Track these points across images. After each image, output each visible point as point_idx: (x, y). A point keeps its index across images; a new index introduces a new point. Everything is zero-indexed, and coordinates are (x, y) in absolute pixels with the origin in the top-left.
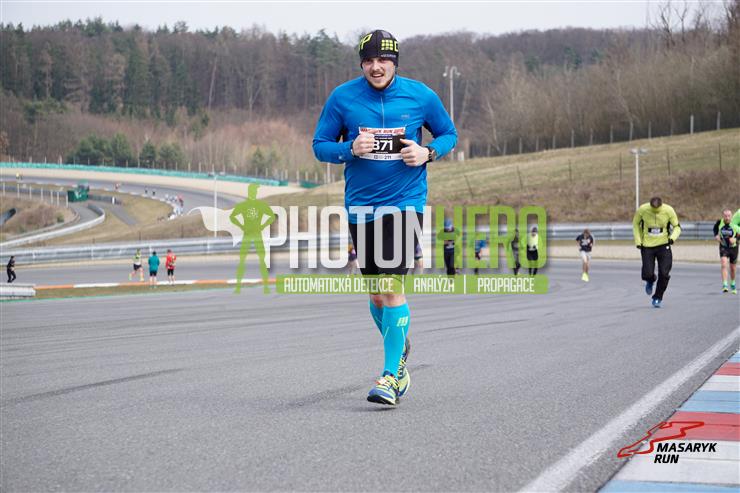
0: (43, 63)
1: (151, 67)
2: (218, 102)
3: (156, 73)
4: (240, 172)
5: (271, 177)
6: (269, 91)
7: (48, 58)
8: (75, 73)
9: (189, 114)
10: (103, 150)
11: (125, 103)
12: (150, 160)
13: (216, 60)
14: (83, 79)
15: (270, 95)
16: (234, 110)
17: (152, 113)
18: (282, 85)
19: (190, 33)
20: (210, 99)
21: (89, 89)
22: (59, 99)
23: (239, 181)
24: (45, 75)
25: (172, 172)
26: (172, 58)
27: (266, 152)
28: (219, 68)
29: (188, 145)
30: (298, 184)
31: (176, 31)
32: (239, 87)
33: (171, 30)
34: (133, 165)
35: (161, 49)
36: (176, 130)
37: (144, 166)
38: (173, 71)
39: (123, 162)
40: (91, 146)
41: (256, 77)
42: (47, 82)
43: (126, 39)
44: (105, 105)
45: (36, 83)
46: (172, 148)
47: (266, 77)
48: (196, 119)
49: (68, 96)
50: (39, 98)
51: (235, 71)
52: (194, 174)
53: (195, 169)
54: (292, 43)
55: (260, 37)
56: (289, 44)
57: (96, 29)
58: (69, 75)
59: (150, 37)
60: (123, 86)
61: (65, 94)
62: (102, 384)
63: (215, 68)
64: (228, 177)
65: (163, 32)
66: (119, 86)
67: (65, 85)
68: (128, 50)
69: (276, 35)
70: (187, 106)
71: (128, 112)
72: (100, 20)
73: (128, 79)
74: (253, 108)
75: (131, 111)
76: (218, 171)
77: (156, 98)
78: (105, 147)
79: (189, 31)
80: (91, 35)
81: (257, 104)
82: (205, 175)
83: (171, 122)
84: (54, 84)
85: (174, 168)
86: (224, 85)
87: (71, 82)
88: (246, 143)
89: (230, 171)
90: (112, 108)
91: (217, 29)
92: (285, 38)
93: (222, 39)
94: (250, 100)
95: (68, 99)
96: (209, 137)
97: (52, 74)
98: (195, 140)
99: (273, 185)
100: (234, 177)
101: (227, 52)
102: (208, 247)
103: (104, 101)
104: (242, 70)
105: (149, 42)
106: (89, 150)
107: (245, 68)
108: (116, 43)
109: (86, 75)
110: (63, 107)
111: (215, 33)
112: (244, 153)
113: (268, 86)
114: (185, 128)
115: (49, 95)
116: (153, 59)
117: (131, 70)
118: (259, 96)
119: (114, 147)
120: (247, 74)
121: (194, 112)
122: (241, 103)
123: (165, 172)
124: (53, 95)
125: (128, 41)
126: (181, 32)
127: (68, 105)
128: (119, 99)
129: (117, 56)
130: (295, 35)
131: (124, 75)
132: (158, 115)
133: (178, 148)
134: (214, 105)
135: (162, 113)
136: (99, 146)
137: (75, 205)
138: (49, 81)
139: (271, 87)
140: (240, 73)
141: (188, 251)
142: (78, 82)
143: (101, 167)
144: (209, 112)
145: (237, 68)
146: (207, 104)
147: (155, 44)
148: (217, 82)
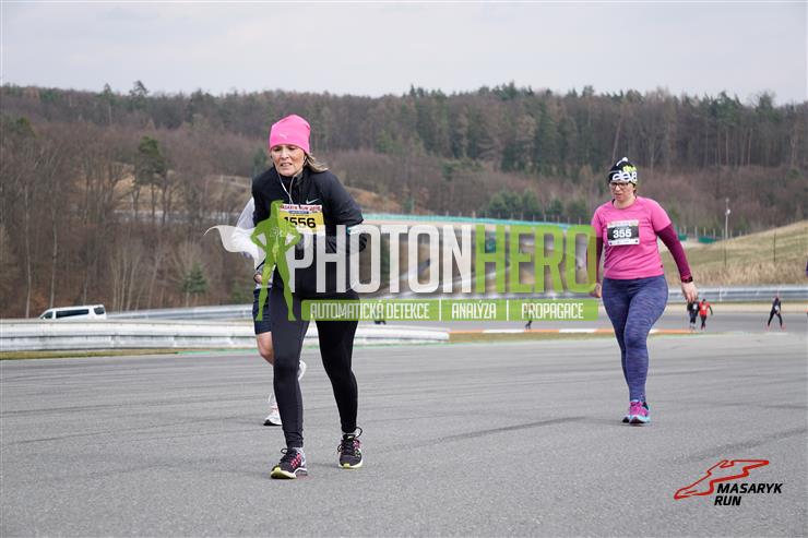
0: (460, 126)
1: (560, 129)
3: (564, 134)
6: (670, 151)
7: (465, 121)
8: (490, 134)
9: (594, 172)
10: (514, 206)
11: (533, 161)
12: (555, 215)
13: (620, 121)
14: (496, 140)
15: (671, 155)
17: (558, 171)
18: (682, 145)
19: (596, 97)
20: (614, 158)
21: (502, 148)
22: (474, 158)
24: (462, 136)
26: (579, 120)
28: (624, 129)
29: (592, 201)
30: (696, 239)
31: (584, 93)
32: (641, 146)
33: (580, 94)
34: (539, 219)
35: (569, 111)
36: (581, 187)
37: (549, 220)
38: (580, 132)
39: (530, 216)
40: (503, 202)
41: (658, 138)
42: (463, 143)
43: (537, 102)
44: (516, 164)
45: (454, 144)
47: (667, 137)
48: (600, 176)
49: (482, 155)
50: (457, 157)
51: (638, 131)
54: (695, 104)
55: (664, 99)
56: (692, 107)
57: (510, 94)
58: (484, 136)
59: (559, 100)
60: (533, 145)
61: (479, 154)
63: (619, 129)
65: (571, 96)
66: (528, 146)
67: (480, 145)
68: (540, 112)
69: (679, 96)
70: (592, 164)
71: (536, 171)
72: (512, 85)
73: (536, 139)
74: (654, 167)
75: (539, 170)
77: (563, 157)
78: (516, 203)
79: (595, 94)
80: (504, 99)
81: (658, 163)
83: (576, 179)
84: (470, 144)
86: (627, 146)
87: (485, 143)
90: (522, 166)
91: (622, 93)
92: (687, 100)
93: (627, 102)
94: (652, 159)
95: (482, 158)
97: (469, 135)
101: (631, 114)
103: (513, 160)
104: (644, 130)
105: (559, 105)
106: (500, 205)
107: (647, 128)
108: (527, 106)
109: (499, 135)
110: (477, 165)
111: (621, 96)
113: (669, 146)
114: (590, 185)
115: (465, 154)
116: (562, 121)
117: (540, 133)
118: (660, 156)
119: (524, 202)
120: (649, 135)
121: (598, 170)
122: (643, 162)
123: (569, 225)
124: (468, 154)
125: (539, 104)
126: (588, 95)
127: (483, 163)
128: (529, 158)
129: (528, 118)
130: (696, 97)
131: (533, 135)
132: (565, 173)
133: (584, 204)
135: (568, 172)
136: (509, 201)
138: (465, 142)
139: (672, 148)
140: (643, 134)
142: (491, 142)
143: (511, 221)
145: (641, 129)
146: (610, 162)
147: (564, 107)
148: (620, 142)
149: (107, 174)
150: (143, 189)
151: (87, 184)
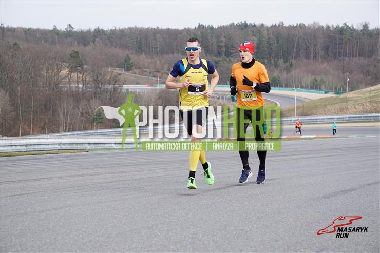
0: (221, 42)
1: (268, 42)
2: (297, 56)
3: (270, 44)
4: (307, 87)
5: (321, 89)
6: (320, 51)
7: (223, 39)
8: (235, 45)
9: (284, 62)
13: (297, 38)
15: (321, 53)
16: (305, 60)
17: (268, 62)
18: (326, 49)
19: (285, 27)
20: (294, 56)
22: (228, 57)
23: (307, 92)
24: (222, 47)
26: (277, 38)
27: (318, 78)
28: (299, 42)
29: (284, 76)
30: (333, 93)
31: (279, 25)
32: (307, 50)
33: (277, 25)
35: (273, 34)
36: (278, 69)
38: (278, 43)
41: (314, 45)
43: (257, 30)
45: (218, 50)
46: (276, 77)
47: (319, 45)
48: (288, 64)
50: (220, 57)
51: (305, 43)
52: (287, 89)
53: (287, 86)
54: (332, 29)
55: (317, 27)
56: (330, 30)
57: (244, 27)
58: (232, 46)
59: (268, 29)
61: (231, 54)
63: (296, 42)
64: (302, 90)
65: (273, 27)
67: (231, 51)
68: (258, 35)
69: (324, 26)
70: (283, 59)
72: (245, 22)
74: (313, 59)
76: (296, 87)
77: (270, 55)
79: (284, 25)
80: (242, 29)
81: (315, 57)
82: (291, 89)
83: (276, 66)
84: (226, 50)
85: (277, 86)
86: (300, 49)
87: (233, 50)
88: (310, 75)
89: (302, 87)
91: (297, 24)
92: (328, 27)
93: (299, 29)
94: (312, 55)
95: (232, 57)
96: (293, 72)
97: (225, 46)
98: (287, 74)
99: (322, 93)
100: (304, 90)
101: (302, 34)
102: (292, 121)
104: (308, 42)
105: (268, 31)
107: (310, 41)
108: (253, 32)
110: (229, 60)
111: (297, 26)
112: (309, 79)
113: (320, 49)
114: (282, 69)
115: (223, 55)
116: (269, 38)
117: (259, 44)
118: (316, 54)
120: (310, 44)
121: (287, 61)
122: (307, 56)
124: (225, 56)
126: (281, 26)
127: (232, 59)
129: (253, 37)
130: (332, 26)
132: (271, 63)
133: (279, 78)
134: (296, 58)
135: (273, 62)
137: (234, 103)
138: (224, 49)
139: (321, 50)
140: (307, 43)
142: (236, 49)
144: (293, 61)
145: (306, 41)
146: (292, 57)
147: (270, 32)
148: (297, 48)
149: (56, 68)
150: (73, 75)
151: (47, 73)
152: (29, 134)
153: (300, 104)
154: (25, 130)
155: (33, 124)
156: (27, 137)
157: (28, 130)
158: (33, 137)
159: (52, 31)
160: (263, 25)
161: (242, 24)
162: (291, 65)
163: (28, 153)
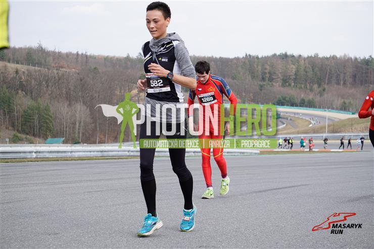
0: (266, 69)
1: (305, 70)
2: (329, 83)
3: (306, 72)
4: (337, 109)
5: (349, 111)
6: (349, 79)
7: (268, 67)
8: (277, 72)
9: (318, 87)
10: (286, 100)
12: (303, 104)
13: (329, 67)
14: (280, 75)
16: (335, 86)
17: (304, 87)
18: (354, 76)
20: (326, 82)
21: (282, 78)
22: (271, 82)
24: (266, 73)
25: (311, 109)
26: (312, 67)
27: (347, 101)
28: (331, 70)
29: (317, 99)
31: (315, 57)
32: (337, 77)
33: (313, 56)
34: (297, 106)
35: (309, 64)
36: (313, 93)
37: (300, 106)
38: (313, 71)
39: (293, 104)
41: (344, 74)
42: (267, 76)
44: (287, 84)
45: (263, 76)
46: (312, 100)
47: (348, 74)
48: (321, 89)
49: (274, 80)
50: (264, 81)
51: (336, 71)
52: (320, 110)
53: (320, 108)
54: (359, 60)
55: (347, 58)
57: (285, 57)
58: (275, 73)
59: (305, 59)
60: (294, 77)
61: (273, 80)
62: (278, 189)
63: (328, 70)
64: (332, 111)
65: (309, 58)
66: (292, 77)
67: (274, 77)
68: (297, 64)
69: (353, 58)
70: (318, 84)
71: (295, 87)
72: (286, 53)
73: (296, 74)
74: (343, 85)
75: (297, 86)
76: (328, 108)
77: (306, 81)
78: (287, 99)
79: (319, 57)
80: (283, 58)
81: (344, 83)
82: (323, 110)
83: (311, 90)
85: (312, 107)
86: (332, 77)
88: (340, 98)
89: (333, 109)
90: (290, 85)
92: (356, 59)
93: (332, 60)
94: (342, 82)
95: (274, 82)
96: (326, 95)
97: (269, 73)
98: (320, 97)
99: (349, 114)
100: (334, 111)
101: (333, 64)
103: (287, 82)
104: (339, 71)
105: (304, 61)
106: (281, 100)
107: (340, 70)
108: (292, 61)
109: (281, 73)
110: (272, 84)
111: (330, 57)
112: (338, 102)
114: (316, 92)
115: (267, 80)
116: (306, 67)
117: (297, 71)
118: (345, 81)
119: (290, 99)
120: (341, 72)
121: (320, 86)
122: (338, 83)
123: (308, 109)
124: (269, 80)
125: (297, 60)
127: (274, 84)
128: (293, 82)
129: (292, 66)
131: (294, 73)
132: (307, 88)
133: (314, 100)
136: (284, 99)
138: (268, 75)
139: (350, 77)
140: (338, 72)
141: (317, 138)
142: (278, 75)
143: (285, 107)
144: (326, 86)
146: (325, 83)
147: (307, 62)
148: (329, 75)
149: (127, 88)
150: (141, 94)
151: (120, 92)
152: (104, 143)
153: (331, 123)
154: (101, 139)
155: (108, 134)
156: (103, 145)
157: (103, 139)
158: (107, 145)
159: (125, 58)
160: (300, 56)
161: (283, 54)
162: (324, 90)
163: (103, 158)
